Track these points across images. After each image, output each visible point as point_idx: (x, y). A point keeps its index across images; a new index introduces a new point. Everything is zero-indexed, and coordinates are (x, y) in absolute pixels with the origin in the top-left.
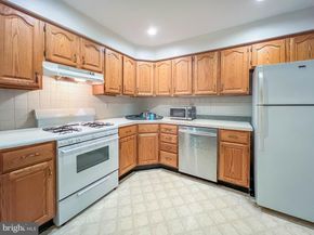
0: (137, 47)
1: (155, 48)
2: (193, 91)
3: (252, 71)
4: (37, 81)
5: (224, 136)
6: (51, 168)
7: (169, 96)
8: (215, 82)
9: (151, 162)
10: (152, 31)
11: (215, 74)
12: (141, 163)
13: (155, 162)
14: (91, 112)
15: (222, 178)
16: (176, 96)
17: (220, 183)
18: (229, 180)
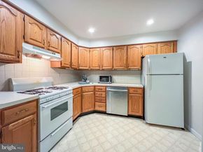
0: (79, 38)
1: (90, 40)
2: (113, 67)
3: (143, 57)
4: (18, 57)
5: (131, 91)
6: (35, 119)
7: (99, 70)
8: (125, 62)
9: (90, 110)
10: (91, 30)
11: (125, 58)
12: (84, 111)
13: (92, 109)
14: (51, 79)
15: (130, 113)
16: (103, 70)
17: (129, 116)
18: (133, 114)
